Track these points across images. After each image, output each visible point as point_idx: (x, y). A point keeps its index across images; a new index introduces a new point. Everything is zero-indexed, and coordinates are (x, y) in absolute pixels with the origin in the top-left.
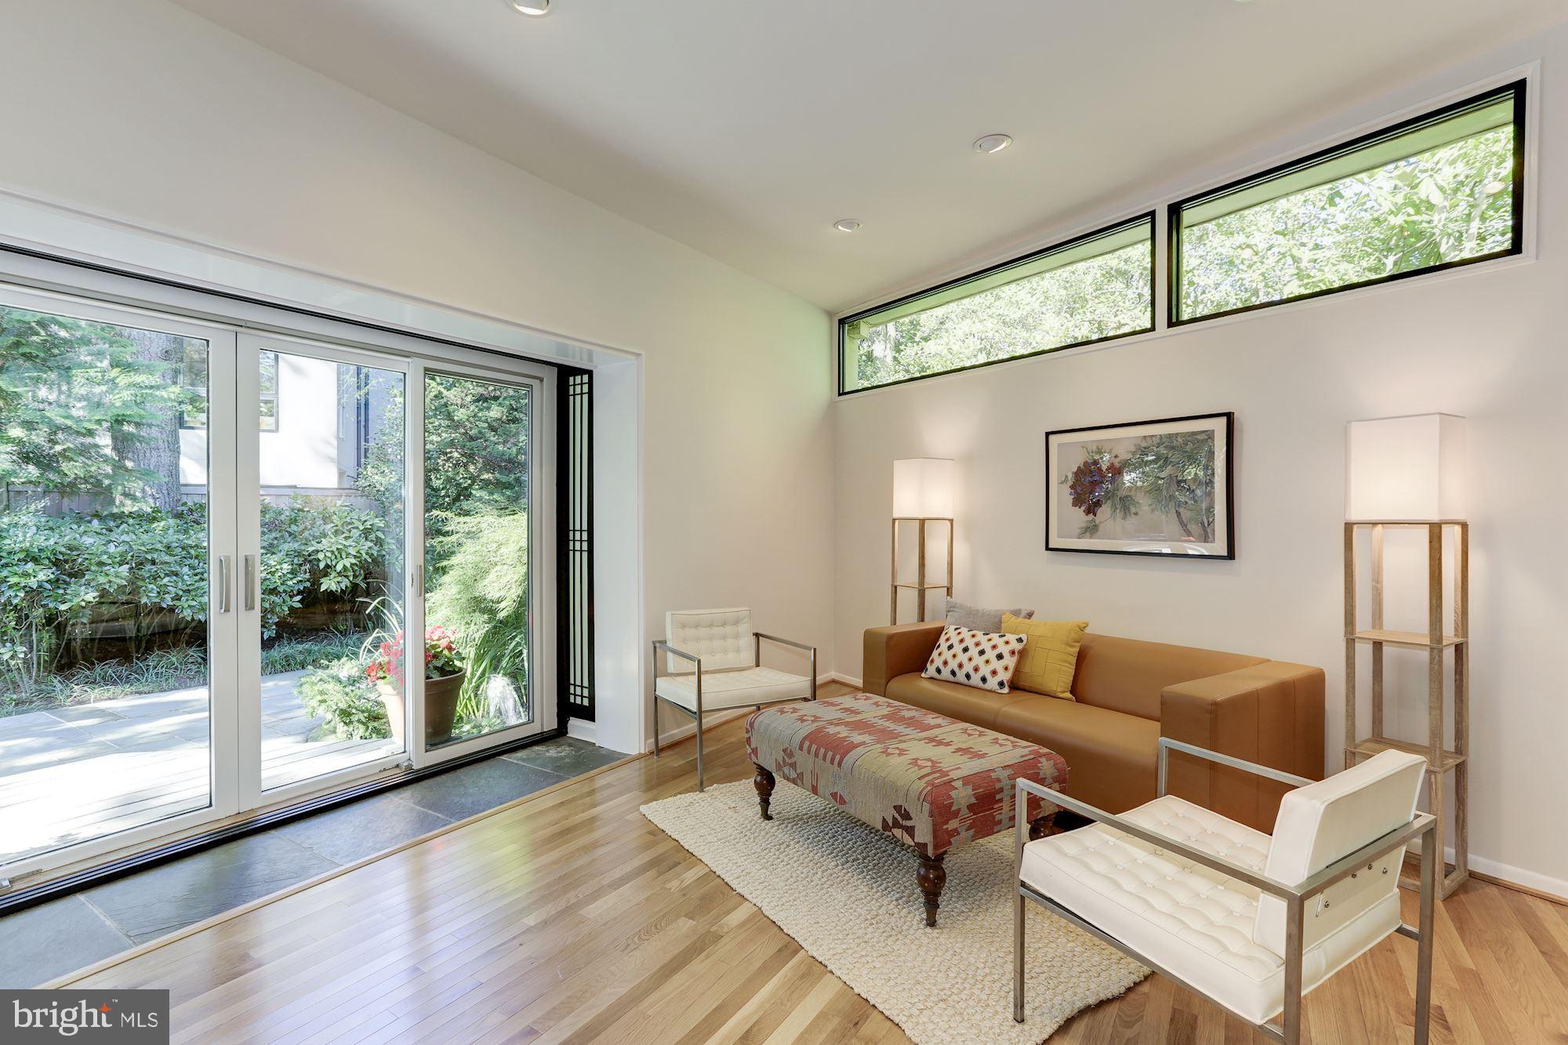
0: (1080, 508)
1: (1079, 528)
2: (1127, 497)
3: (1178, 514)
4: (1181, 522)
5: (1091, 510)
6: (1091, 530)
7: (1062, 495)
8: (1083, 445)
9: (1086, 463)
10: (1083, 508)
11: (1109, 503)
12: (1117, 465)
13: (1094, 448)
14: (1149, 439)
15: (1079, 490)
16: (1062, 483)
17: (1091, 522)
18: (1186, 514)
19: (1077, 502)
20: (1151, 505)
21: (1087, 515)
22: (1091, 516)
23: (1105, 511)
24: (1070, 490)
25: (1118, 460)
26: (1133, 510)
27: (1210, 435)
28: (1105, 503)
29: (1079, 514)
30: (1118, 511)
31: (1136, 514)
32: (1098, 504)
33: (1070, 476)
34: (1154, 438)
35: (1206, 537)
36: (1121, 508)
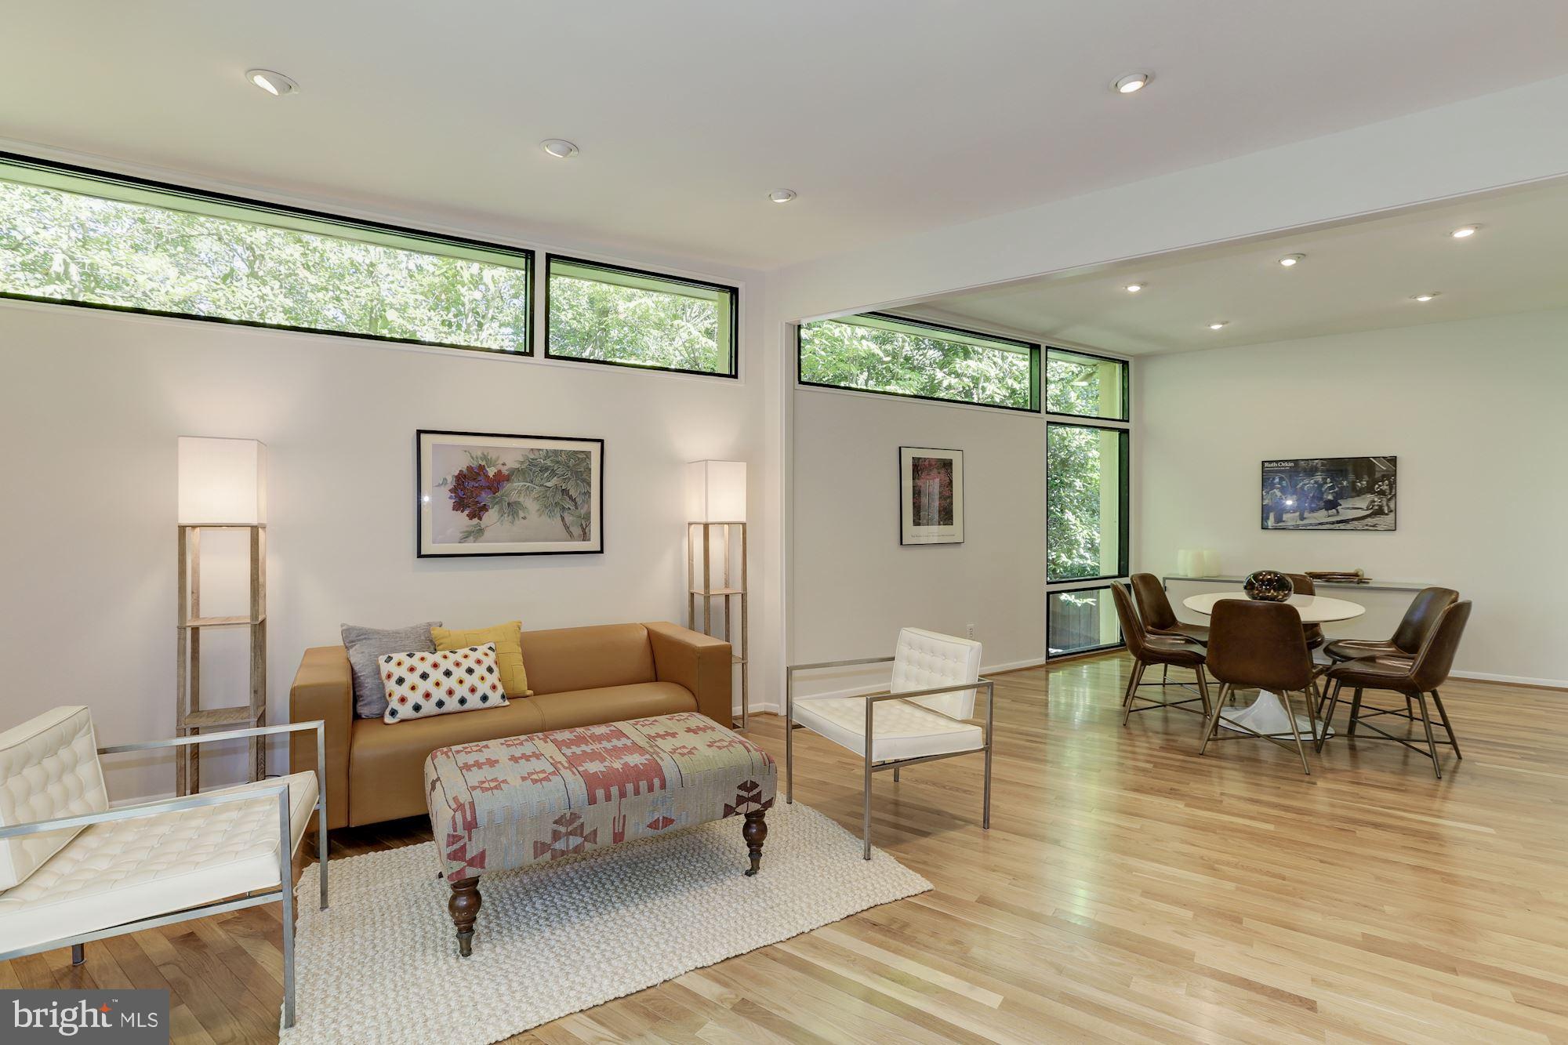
0: (462, 512)
1: (461, 533)
2: (515, 502)
3: (563, 519)
4: (565, 525)
5: (477, 512)
6: (477, 533)
7: (436, 499)
8: (466, 450)
9: (470, 468)
10: (466, 512)
11: (496, 507)
12: (505, 472)
13: (479, 454)
14: (537, 453)
15: (461, 494)
16: (439, 485)
17: (475, 526)
18: (569, 519)
19: (459, 506)
20: (539, 510)
21: (471, 519)
22: (476, 521)
23: (491, 516)
24: (450, 494)
25: (506, 468)
26: (521, 514)
27: (588, 454)
28: (492, 508)
29: (462, 519)
30: (506, 515)
31: (524, 518)
32: (485, 508)
33: (450, 479)
34: (541, 452)
35: (585, 536)
36: (509, 513)
